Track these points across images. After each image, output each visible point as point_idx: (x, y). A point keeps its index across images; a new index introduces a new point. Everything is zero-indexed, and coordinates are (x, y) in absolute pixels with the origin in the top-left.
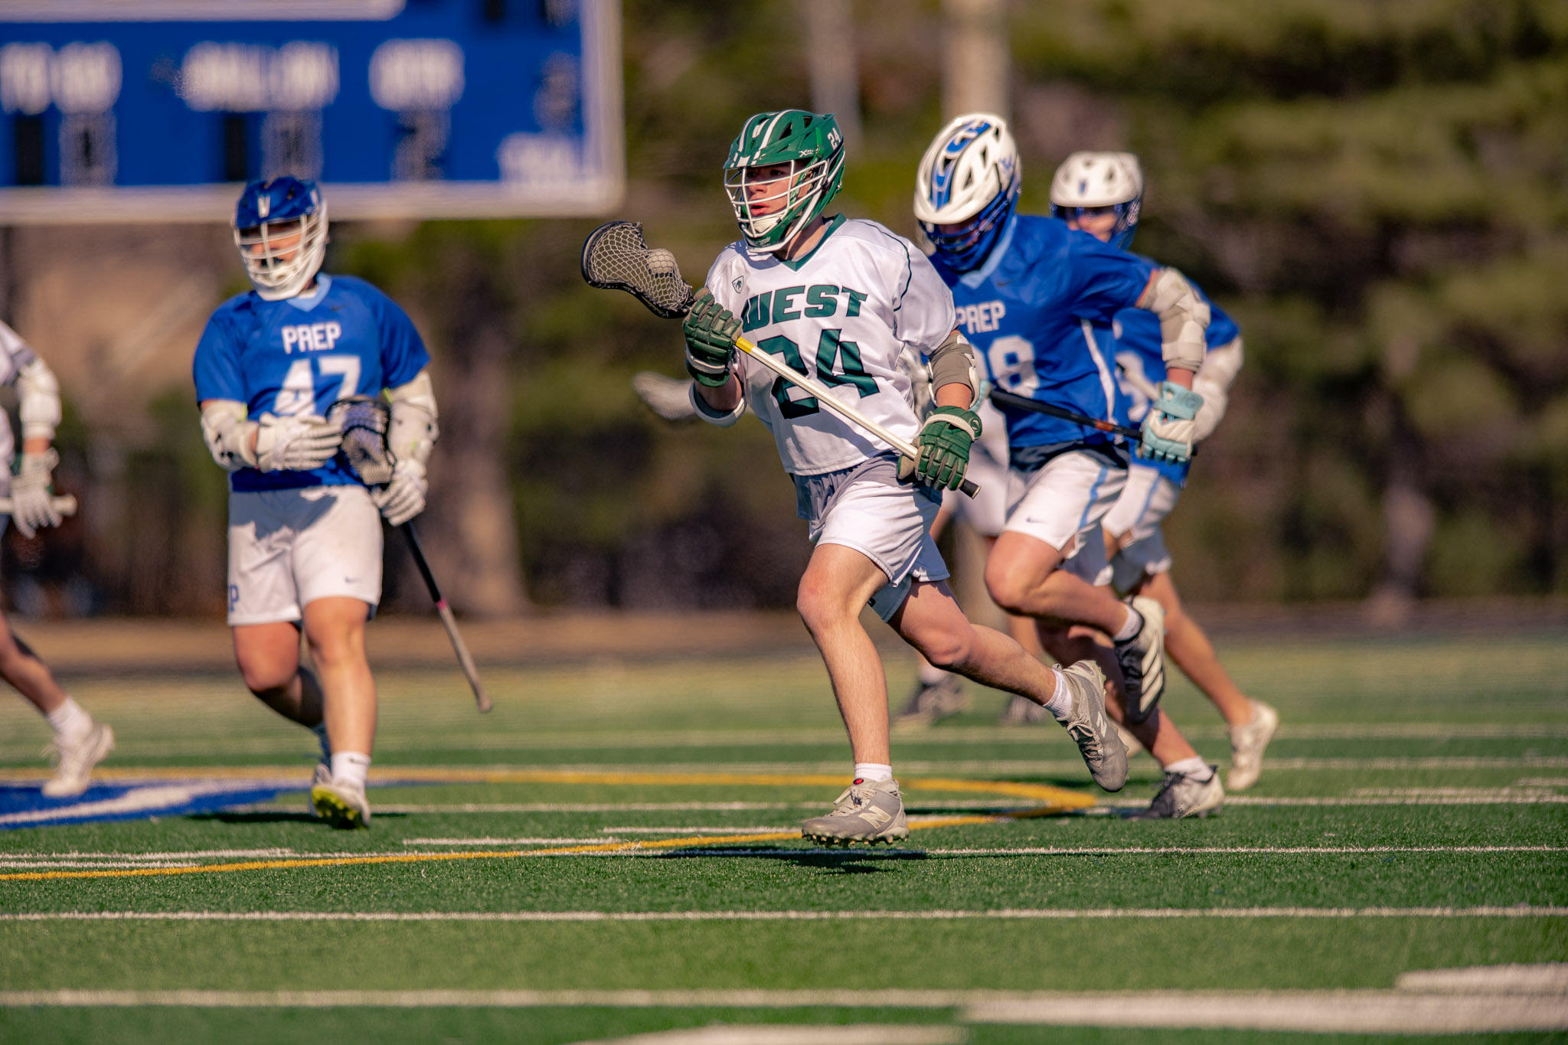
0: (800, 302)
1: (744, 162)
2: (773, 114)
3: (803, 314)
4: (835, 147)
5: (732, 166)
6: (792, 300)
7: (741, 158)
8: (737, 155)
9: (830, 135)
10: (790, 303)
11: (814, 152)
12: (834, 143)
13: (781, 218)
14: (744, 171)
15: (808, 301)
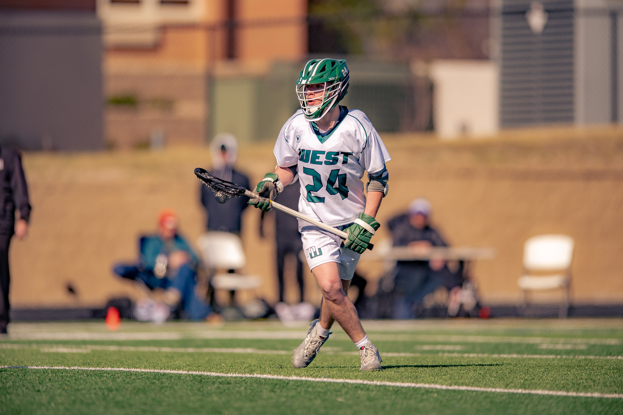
0: (322, 158)
1: (304, 82)
2: (318, 60)
3: (323, 163)
4: (345, 76)
5: (299, 83)
6: (319, 156)
7: (303, 80)
8: (301, 78)
9: (343, 70)
10: (318, 158)
11: (335, 78)
12: (344, 74)
13: (320, 107)
14: (304, 86)
15: (326, 158)
